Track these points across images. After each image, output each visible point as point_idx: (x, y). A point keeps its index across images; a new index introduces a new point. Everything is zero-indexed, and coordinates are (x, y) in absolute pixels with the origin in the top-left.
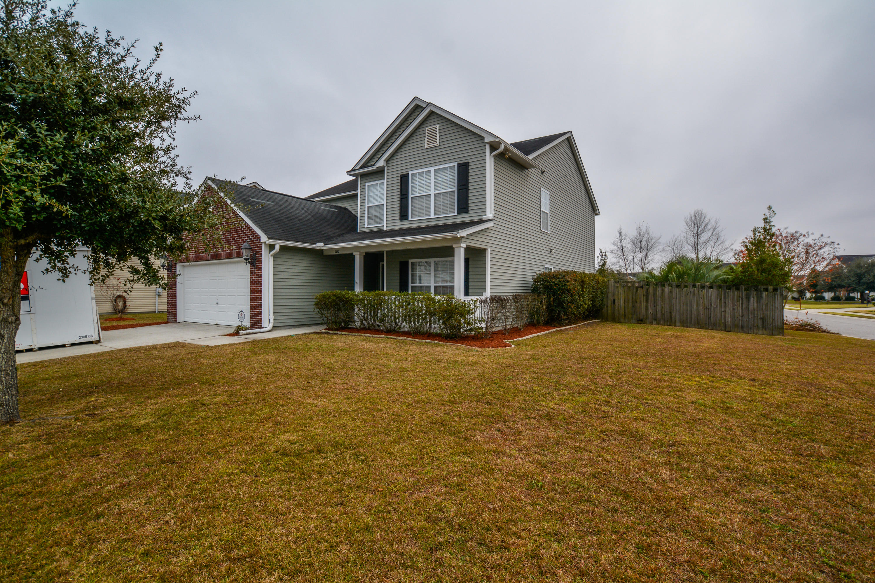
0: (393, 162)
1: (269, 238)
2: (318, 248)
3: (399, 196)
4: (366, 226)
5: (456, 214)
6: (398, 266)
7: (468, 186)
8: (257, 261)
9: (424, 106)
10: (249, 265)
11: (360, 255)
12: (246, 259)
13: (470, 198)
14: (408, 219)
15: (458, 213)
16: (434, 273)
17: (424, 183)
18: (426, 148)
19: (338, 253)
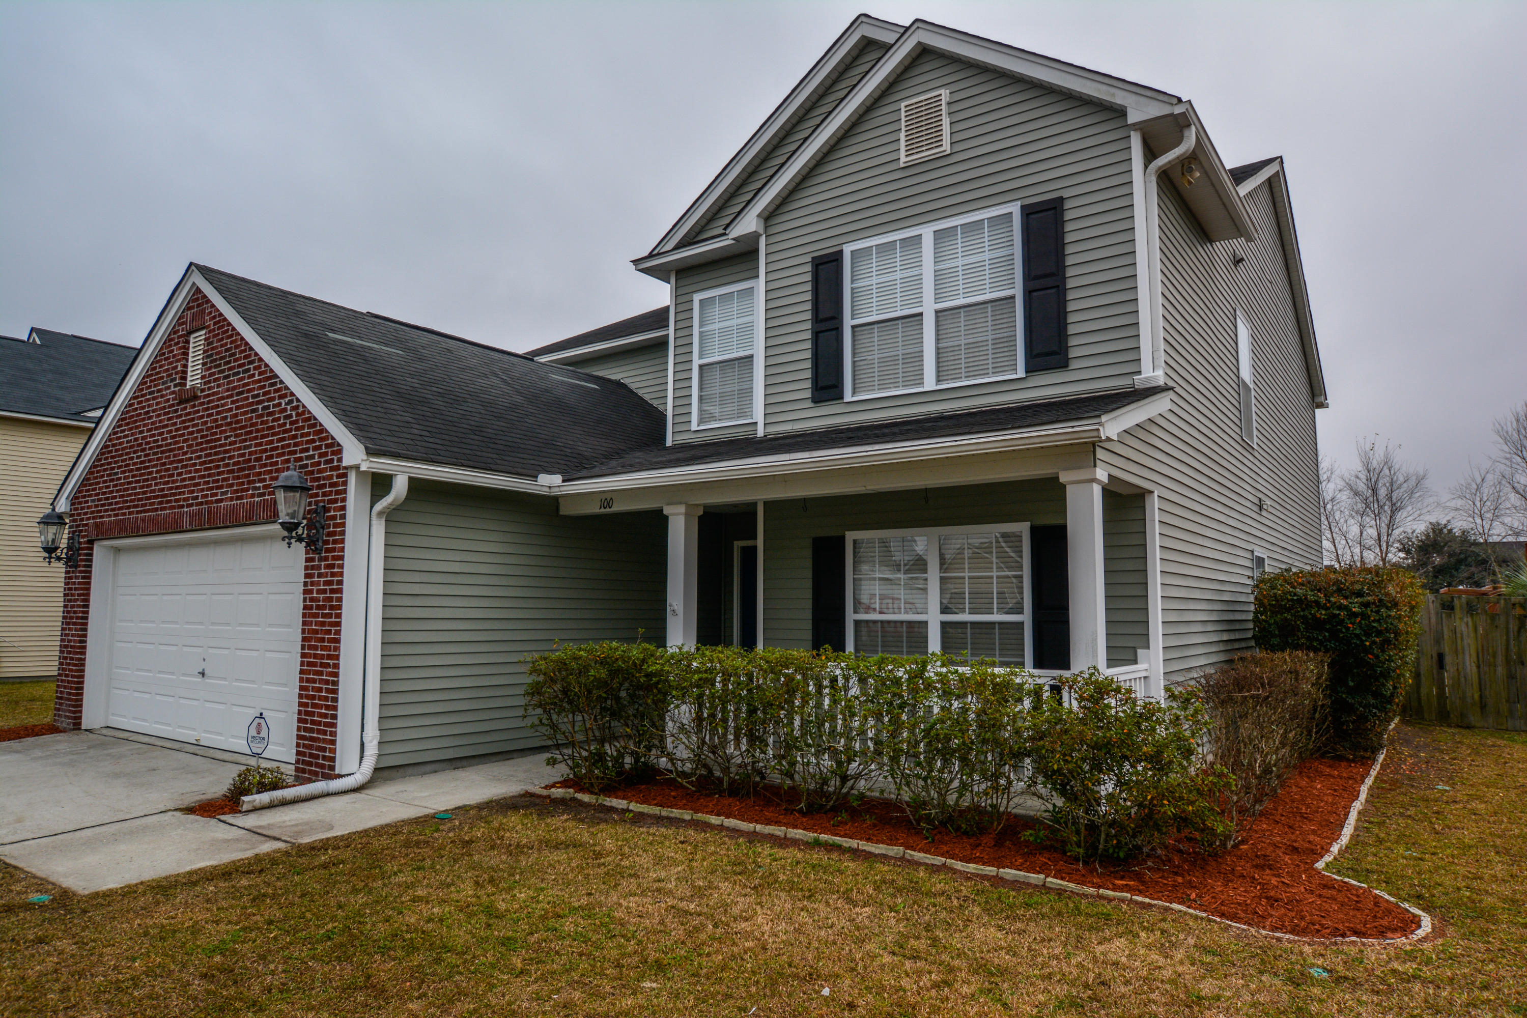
0: (787, 221)
1: (370, 452)
2: (544, 491)
3: (808, 325)
4: (694, 427)
5: (1021, 373)
6: (808, 553)
7: (1064, 279)
8: (330, 534)
9: (888, 37)
10: (300, 549)
11: (687, 515)
12: (290, 527)
13: (1071, 319)
14: (842, 398)
15: (1031, 369)
16: (941, 578)
17: (898, 277)
18: (902, 165)
19: (608, 510)
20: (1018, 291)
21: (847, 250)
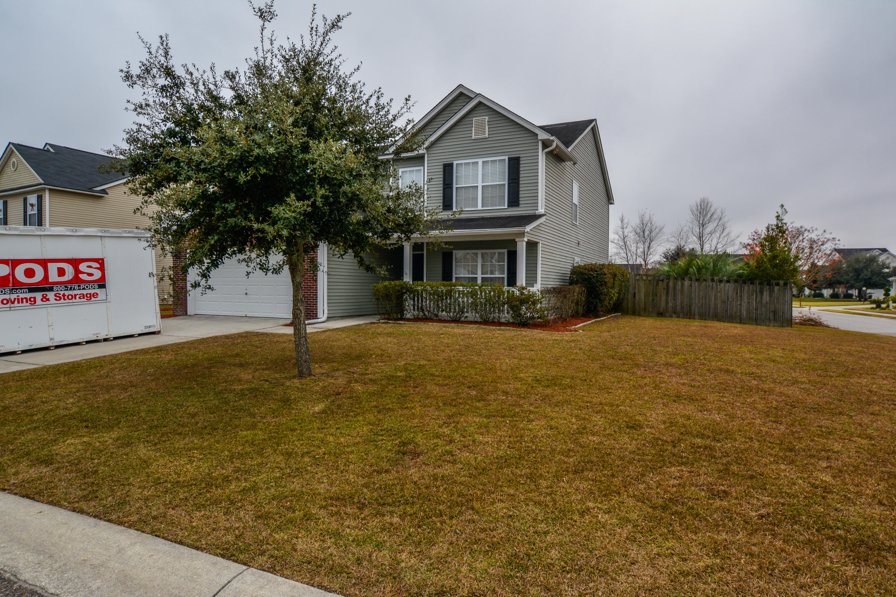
3: (442, 186)
5: (506, 207)
6: (441, 257)
7: (519, 181)
11: (410, 245)
13: (521, 192)
14: (452, 210)
15: (508, 206)
16: (482, 265)
17: (471, 174)
18: (473, 138)
20: (506, 183)
21: (455, 163)
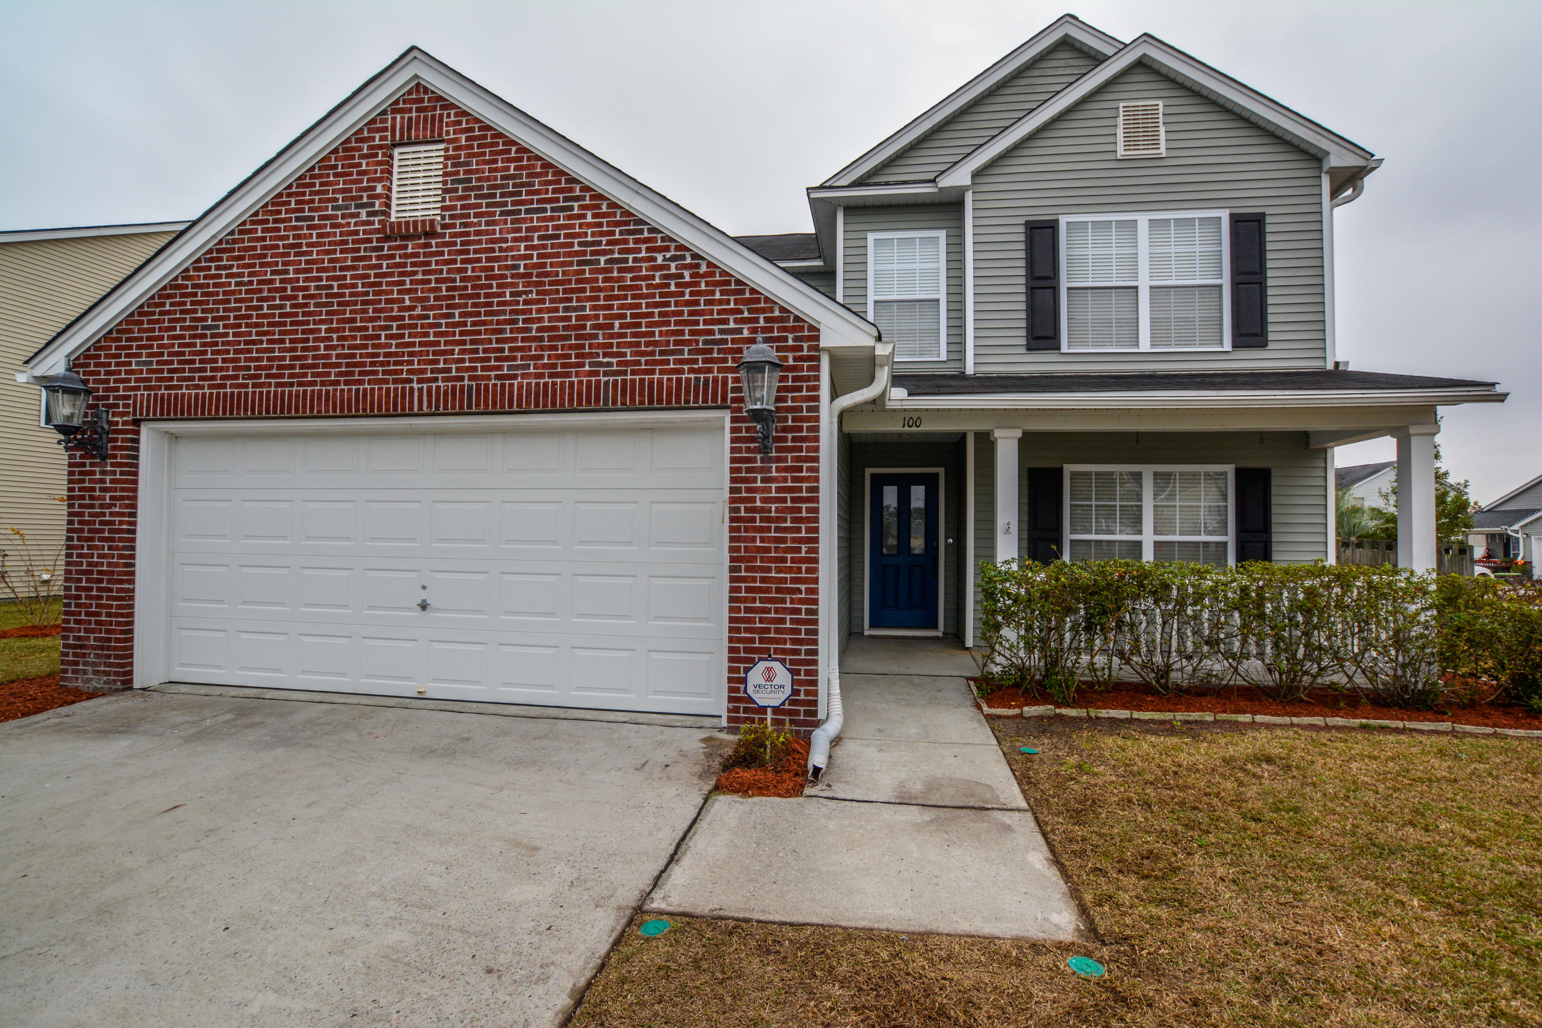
0: (994, 183)
3: (1022, 280)
5: (1227, 346)
6: (1025, 481)
7: (1265, 278)
11: (1018, 439)
13: (1270, 310)
14: (1059, 349)
15: (1235, 346)
16: (1155, 506)
17: (1114, 252)
18: (1119, 157)
19: (914, 429)
20: (1226, 282)
21: (1063, 220)
